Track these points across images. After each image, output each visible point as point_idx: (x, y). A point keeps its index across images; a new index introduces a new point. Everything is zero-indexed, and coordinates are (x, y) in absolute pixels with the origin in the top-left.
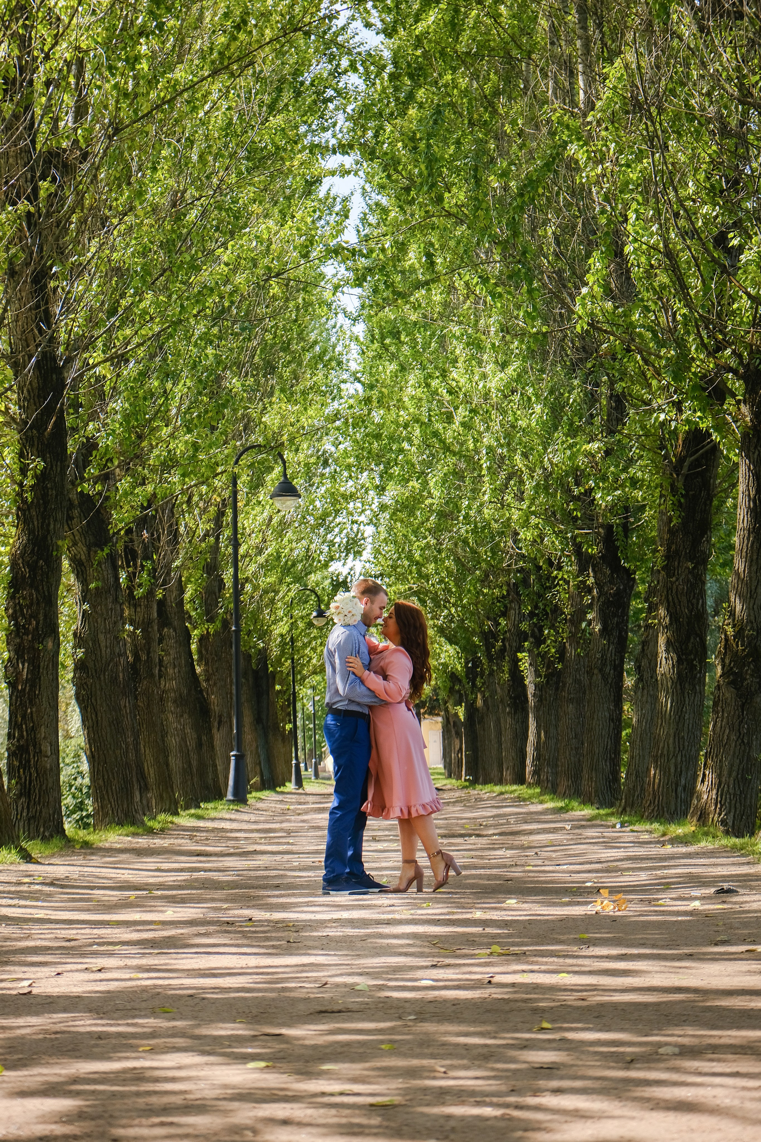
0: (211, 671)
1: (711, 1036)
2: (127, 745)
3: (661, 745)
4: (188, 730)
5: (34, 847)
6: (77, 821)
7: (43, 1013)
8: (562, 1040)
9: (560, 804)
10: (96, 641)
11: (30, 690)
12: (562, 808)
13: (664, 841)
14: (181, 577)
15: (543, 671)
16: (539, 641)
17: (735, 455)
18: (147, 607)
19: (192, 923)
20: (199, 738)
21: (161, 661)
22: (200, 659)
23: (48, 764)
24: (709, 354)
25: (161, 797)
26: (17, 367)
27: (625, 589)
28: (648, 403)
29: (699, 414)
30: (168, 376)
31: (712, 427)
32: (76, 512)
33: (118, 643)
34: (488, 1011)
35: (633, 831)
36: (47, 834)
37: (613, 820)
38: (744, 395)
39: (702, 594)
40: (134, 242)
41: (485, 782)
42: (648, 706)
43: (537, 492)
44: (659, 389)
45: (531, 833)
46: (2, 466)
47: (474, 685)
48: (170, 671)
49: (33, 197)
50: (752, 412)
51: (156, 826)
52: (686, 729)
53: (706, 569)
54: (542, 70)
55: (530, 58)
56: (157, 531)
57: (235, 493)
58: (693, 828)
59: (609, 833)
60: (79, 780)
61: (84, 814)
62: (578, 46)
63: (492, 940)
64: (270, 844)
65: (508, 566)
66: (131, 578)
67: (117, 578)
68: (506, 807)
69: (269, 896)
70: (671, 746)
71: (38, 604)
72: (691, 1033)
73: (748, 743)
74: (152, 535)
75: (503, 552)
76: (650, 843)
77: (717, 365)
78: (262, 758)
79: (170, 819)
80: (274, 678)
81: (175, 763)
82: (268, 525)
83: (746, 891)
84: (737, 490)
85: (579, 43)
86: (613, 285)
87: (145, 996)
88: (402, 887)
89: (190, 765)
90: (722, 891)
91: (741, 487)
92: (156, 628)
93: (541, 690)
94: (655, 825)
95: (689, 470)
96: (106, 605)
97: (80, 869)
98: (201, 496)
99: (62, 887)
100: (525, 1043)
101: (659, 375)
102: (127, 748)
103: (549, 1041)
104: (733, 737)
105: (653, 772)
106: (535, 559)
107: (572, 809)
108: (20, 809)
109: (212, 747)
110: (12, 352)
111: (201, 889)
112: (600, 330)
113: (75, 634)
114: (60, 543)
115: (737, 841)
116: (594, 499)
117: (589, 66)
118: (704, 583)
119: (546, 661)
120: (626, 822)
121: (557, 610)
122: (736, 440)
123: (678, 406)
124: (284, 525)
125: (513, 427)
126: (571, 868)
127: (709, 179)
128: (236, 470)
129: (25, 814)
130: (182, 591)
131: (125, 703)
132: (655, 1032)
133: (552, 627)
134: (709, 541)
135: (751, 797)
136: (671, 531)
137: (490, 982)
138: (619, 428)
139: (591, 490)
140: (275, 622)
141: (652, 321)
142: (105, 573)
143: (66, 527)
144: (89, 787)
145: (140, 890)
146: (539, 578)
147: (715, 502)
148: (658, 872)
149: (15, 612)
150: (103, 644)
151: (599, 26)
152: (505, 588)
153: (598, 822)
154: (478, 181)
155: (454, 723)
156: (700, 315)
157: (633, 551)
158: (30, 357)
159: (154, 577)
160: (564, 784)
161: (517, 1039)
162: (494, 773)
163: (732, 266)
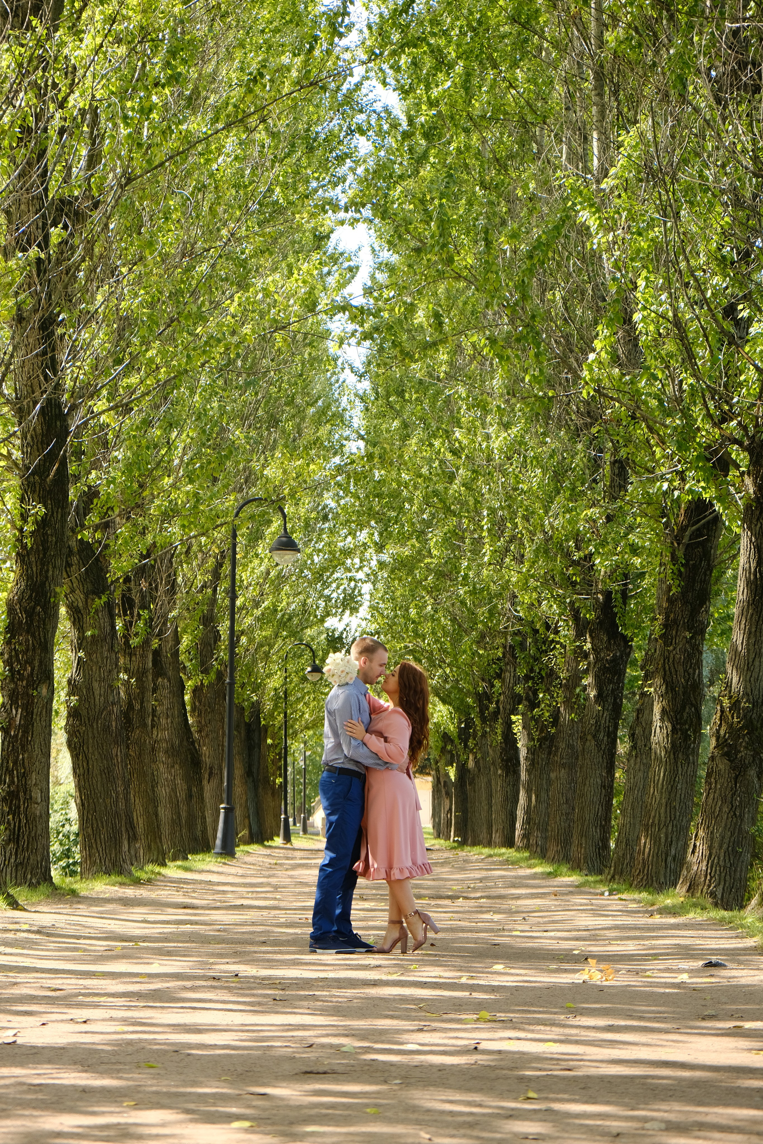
0: (203, 723)
1: (697, 1112)
2: (117, 793)
3: (653, 814)
4: (178, 781)
5: (20, 893)
6: (64, 868)
7: (28, 1064)
8: (548, 1110)
9: (549, 869)
10: (90, 689)
11: (23, 736)
12: (550, 874)
13: (653, 911)
14: (177, 627)
15: (536, 735)
16: (533, 704)
17: (738, 527)
18: (142, 656)
19: (177, 976)
20: (189, 790)
21: (154, 711)
22: (193, 710)
23: (37, 810)
24: (715, 425)
25: (149, 847)
26: (21, 413)
27: (621, 657)
28: (651, 471)
29: (702, 484)
30: (171, 425)
31: (715, 498)
32: (75, 559)
33: (112, 691)
34: (474, 1078)
35: (621, 899)
36: (34, 881)
37: (602, 888)
38: (748, 467)
39: (699, 664)
40: (142, 292)
41: (474, 844)
42: (641, 774)
43: (537, 556)
44: (663, 457)
45: (518, 897)
46: (3, 511)
47: (466, 746)
48: (163, 721)
49: (44, 245)
50: (755, 483)
51: (144, 876)
52: (678, 799)
53: (703, 639)
54: (556, 135)
55: (545, 123)
56: (155, 581)
57: (234, 546)
58: (682, 899)
59: (598, 901)
60: (67, 827)
61: (71, 861)
62: (594, 113)
63: (479, 1006)
64: (256, 899)
65: (506, 628)
66: (128, 626)
67: (113, 626)
68: (494, 869)
69: (255, 952)
70: (662, 815)
71: (34, 650)
72: (677, 1108)
73: (740, 816)
74: (150, 585)
75: (500, 614)
76: (639, 912)
77: (722, 436)
78: (251, 811)
79: (157, 869)
80: (266, 731)
81: (164, 813)
82: (265, 579)
83: (734, 966)
84: (738, 562)
85: (594, 109)
86: (620, 352)
87: (130, 1049)
88: (386, 947)
89: (179, 816)
90: (710, 965)
91: (742, 559)
92: (150, 678)
93: (533, 754)
94: (644, 895)
95: (690, 540)
96: (102, 653)
97: (67, 917)
98: (200, 545)
99: (49, 935)
100: (511, 1113)
101: (664, 443)
102: (117, 797)
103: (535, 1111)
104: (725, 809)
105: (643, 841)
106: (533, 622)
107: (561, 875)
108: (8, 855)
109: (202, 799)
110: (17, 398)
111: (187, 942)
112: (606, 396)
113: (69, 682)
114: (58, 589)
115: (726, 914)
116: (594, 565)
117: (603, 134)
118: (701, 653)
119: (540, 724)
120: (615, 890)
121: (552, 674)
122: (739, 512)
123: (682, 475)
124: (281, 579)
125: (515, 489)
126: (559, 934)
127: (720, 249)
128: (236, 522)
129: (12, 860)
130: (177, 641)
131: (117, 751)
132: (642, 1106)
133: (547, 691)
134: (707, 611)
135: (741, 870)
136: (670, 600)
137: (476, 1048)
138: (622, 493)
139: (591, 555)
140: (269, 676)
141: (659, 390)
142: (102, 621)
143: (64, 573)
144: (77, 835)
145: (126, 941)
146: (536, 641)
147: (715, 573)
148: (646, 943)
149: (11, 657)
150: (97, 692)
151: (615, 93)
152: (500, 649)
153: (587, 889)
154: (488, 243)
155: (445, 782)
156: (708, 386)
157: (631, 618)
158: (35, 403)
159: (150, 627)
160: (553, 849)
161: (502, 1108)
162: (483, 835)
163: (741, 338)
